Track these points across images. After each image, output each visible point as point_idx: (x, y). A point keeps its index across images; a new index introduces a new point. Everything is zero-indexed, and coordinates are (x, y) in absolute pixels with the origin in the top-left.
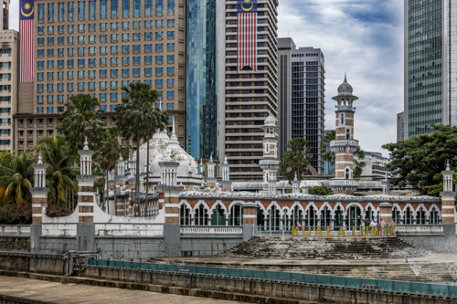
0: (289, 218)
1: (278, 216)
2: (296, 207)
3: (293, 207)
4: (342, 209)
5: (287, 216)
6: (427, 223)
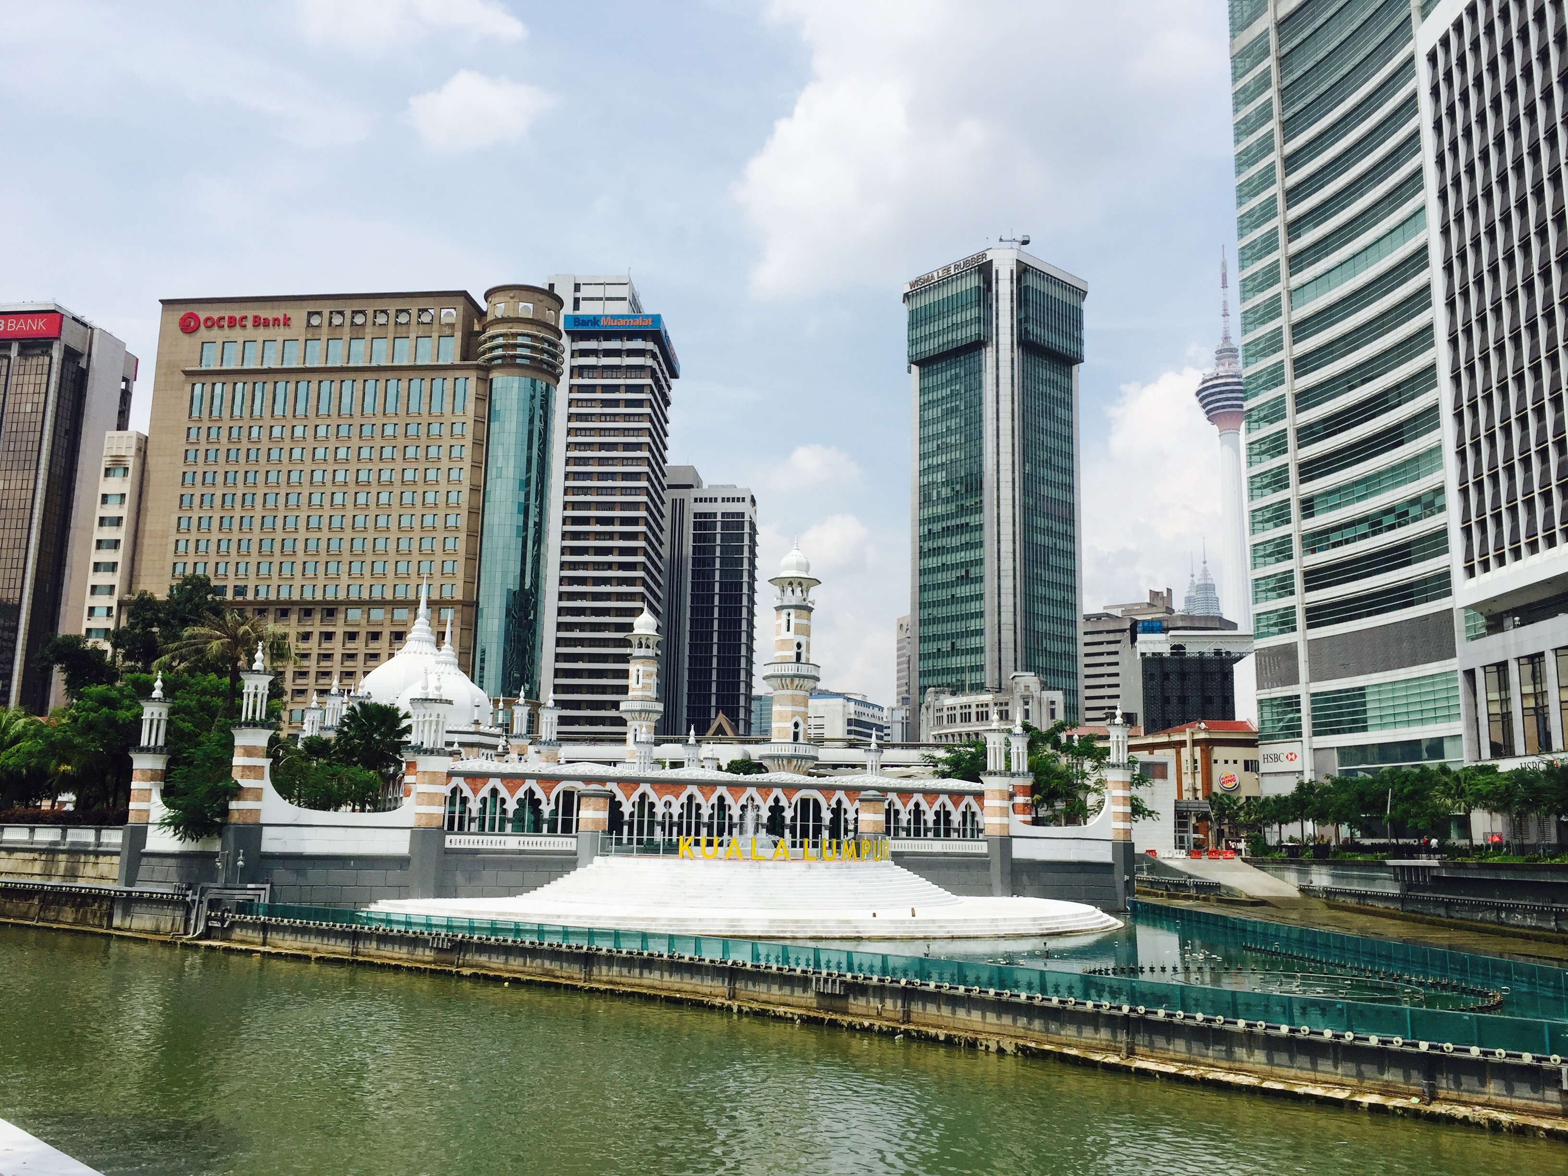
0: (675, 819)
1: (652, 814)
2: (690, 798)
3: (683, 799)
4: (784, 802)
5: (671, 816)
6: (954, 835)
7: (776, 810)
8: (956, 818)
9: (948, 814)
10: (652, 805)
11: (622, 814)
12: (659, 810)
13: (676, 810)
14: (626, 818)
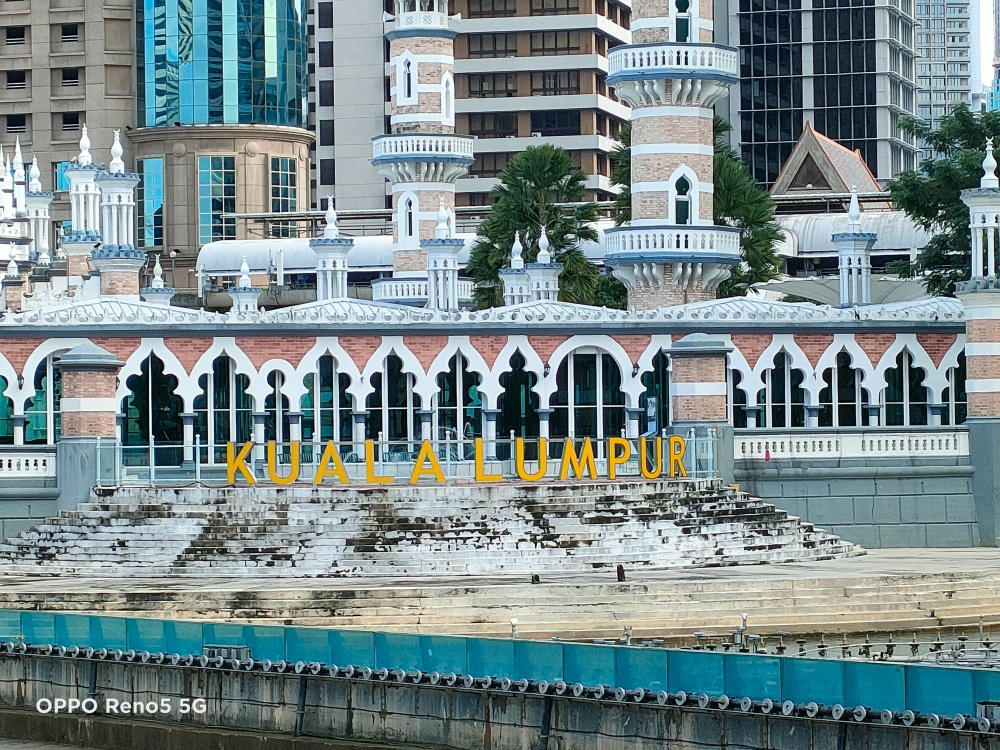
0: (295, 408)
1: (245, 400)
2: (327, 362)
3: (310, 364)
4: (533, 364)
5: (286, 402)
6: (935, 420)
7: (518, 379)
8: (937, 382)
9: (918, 375)
10: (243, 381)
11: (179, 401)
12: (259, 390)
13: (294, 390)
14: (189, 409)
